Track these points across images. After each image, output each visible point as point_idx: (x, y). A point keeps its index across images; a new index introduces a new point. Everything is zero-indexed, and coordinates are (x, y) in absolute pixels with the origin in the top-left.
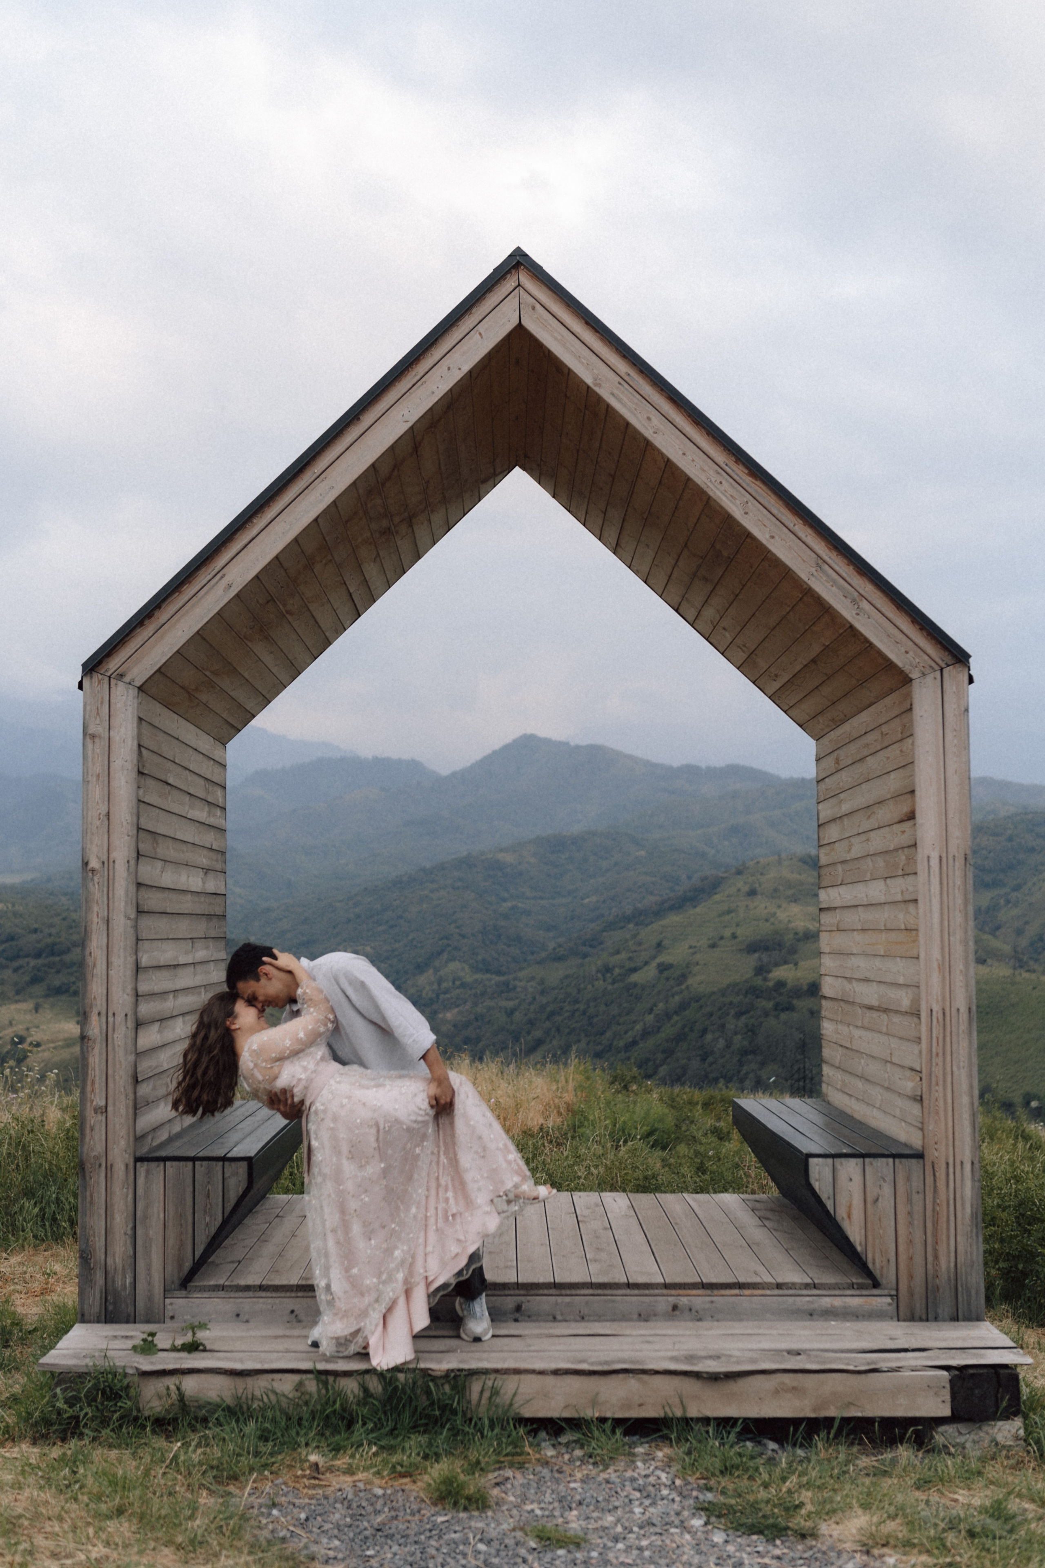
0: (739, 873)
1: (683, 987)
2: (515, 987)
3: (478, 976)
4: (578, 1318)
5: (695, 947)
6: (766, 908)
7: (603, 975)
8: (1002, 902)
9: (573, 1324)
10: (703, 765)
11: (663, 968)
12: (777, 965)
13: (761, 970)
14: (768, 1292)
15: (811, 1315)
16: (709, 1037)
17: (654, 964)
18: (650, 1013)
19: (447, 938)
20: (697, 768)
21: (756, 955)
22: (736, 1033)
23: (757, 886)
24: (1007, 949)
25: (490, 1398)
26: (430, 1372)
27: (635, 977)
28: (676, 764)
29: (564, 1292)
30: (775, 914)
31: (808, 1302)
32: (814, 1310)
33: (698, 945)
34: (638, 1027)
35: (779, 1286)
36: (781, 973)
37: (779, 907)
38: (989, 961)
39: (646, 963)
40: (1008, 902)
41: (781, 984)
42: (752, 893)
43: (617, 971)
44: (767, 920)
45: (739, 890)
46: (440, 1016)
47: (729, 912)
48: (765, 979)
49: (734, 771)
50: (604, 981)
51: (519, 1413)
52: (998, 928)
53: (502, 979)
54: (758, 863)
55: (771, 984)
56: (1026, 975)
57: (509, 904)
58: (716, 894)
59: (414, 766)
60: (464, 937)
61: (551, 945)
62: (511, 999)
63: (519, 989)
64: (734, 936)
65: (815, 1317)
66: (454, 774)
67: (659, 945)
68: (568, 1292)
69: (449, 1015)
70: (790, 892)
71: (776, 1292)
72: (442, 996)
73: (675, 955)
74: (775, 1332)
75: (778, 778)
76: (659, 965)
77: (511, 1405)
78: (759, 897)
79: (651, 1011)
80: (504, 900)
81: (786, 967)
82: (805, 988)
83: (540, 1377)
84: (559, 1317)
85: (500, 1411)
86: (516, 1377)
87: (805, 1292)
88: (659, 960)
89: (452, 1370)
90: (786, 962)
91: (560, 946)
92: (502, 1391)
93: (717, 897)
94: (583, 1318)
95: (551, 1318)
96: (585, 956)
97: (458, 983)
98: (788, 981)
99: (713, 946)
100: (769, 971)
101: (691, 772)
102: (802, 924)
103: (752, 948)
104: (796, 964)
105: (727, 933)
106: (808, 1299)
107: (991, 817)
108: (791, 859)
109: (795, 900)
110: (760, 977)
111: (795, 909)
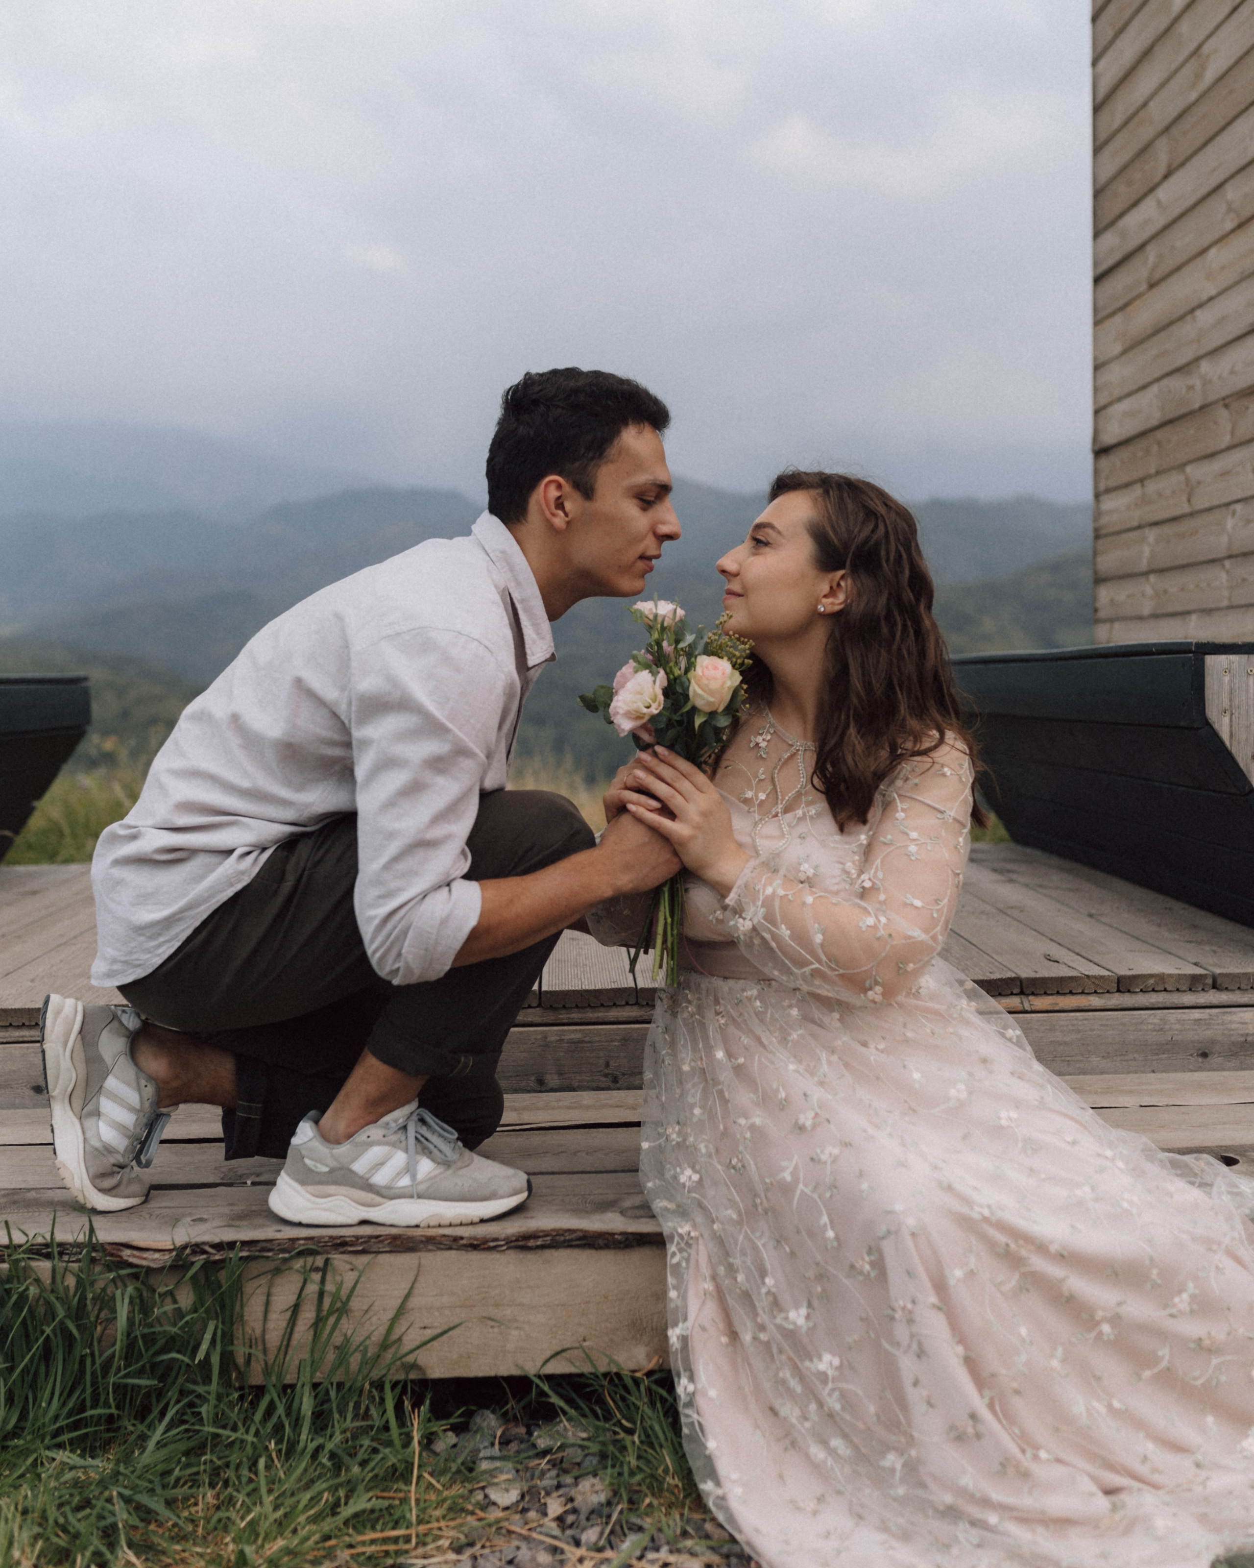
4: (605, 1081)
9: (587, 1097)
14: (1095, 1001)
15: (1205, 1055)
25: (318, 1323)
26: (126, 1254)
29: (564, 1016)
31: (1198, 1021)
32: (1213, 1042)
35: (1124, 985)
51: (414, 1366)
65: (1214, 1060)
68: (576, 1016)
71: (1116, 1000)
74: (1130, 1101)
77: (385, 1346)
83: (475, 1257)
84: (553, 1080)
85: (355, 1361)
86: (407, 1260)
87: (1188, 999)
89: (197, 1248)
92: (355, 1304)
94: (615, 1080)
95: (532, 1082)
106: (1196, 1014)
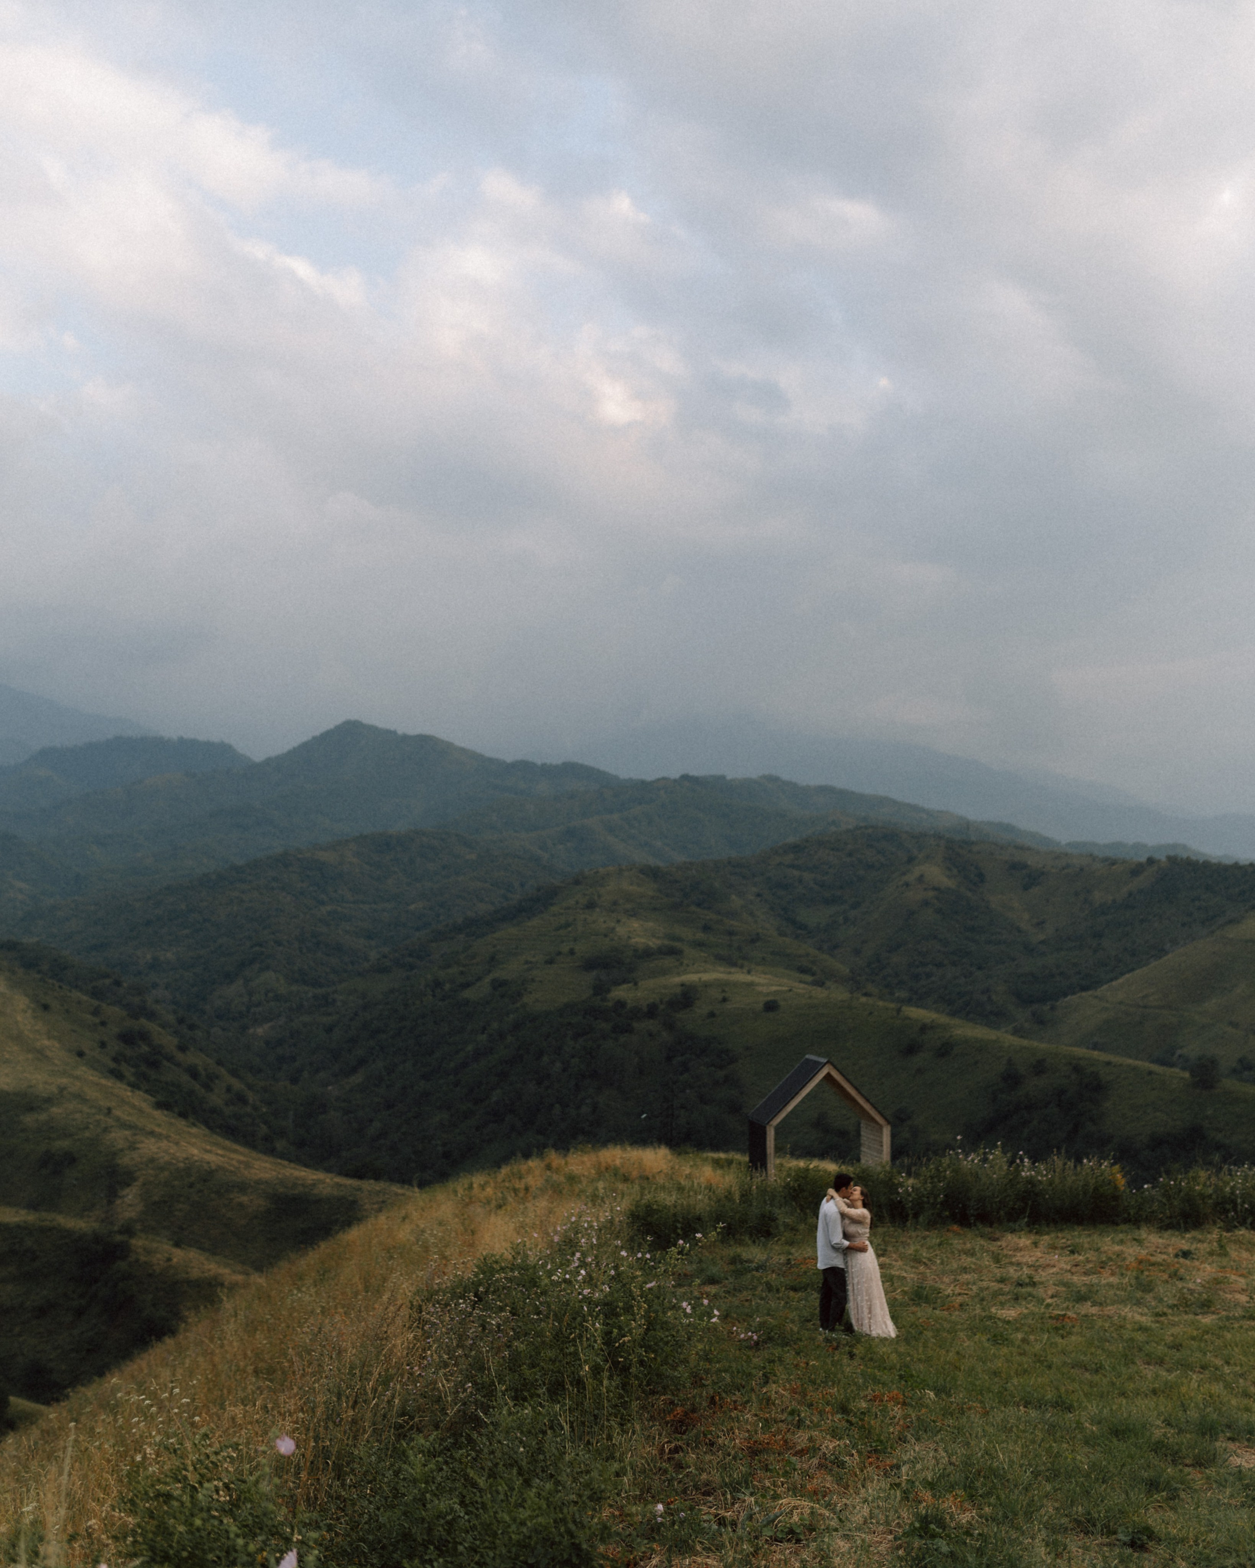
0: (577, 882)
1: (518, 1005)
2: (334, 1001)
3: (294, 988)
5: (531, 962)
6: (605, 922)
7: (433, 991)
8: (841, 919)
10: (539, 762)
11: (497, 984)
12: (617, 983)
13: (600, 989)
16: (545, 1059)
17: (487, 980)
18: (483, 1033)
19: (261, 945)
20: (534, 765)
21: (594, 973)
22: (573, 1057)
23: (596, 898)
24: (845, 970)
27: (467, 994)
28: (509, 759)
30: (613, 929)
33: (534, 960)
34: (470, 1048)
36: (620, 993)
37: (618, 921)
38: (828, 983)
39: (479, 979)
40: (846, 920)
41: (621, 1004)
42: (591, 906)
43: (447, 986)
44: (606, 936)
45: (577, 903)
46: (251, 1031)
47: (567, 925)
48: (604, 1000)
49: (571, 769)
50: (434, 996)
52: (836, 947)
53: (319, 991)
54: (597, 872)
55: (610, 1004)
56: (863, 999)
57: (329, 908)
58: (552, 905)
59: (224, 749)
60: (279, 943)
61: (373, 955)
62: (330, 1014)
63: (339, 1004)
64: (572, 952)
66: (268, 761)
67: (492, 958)
69: (260, 1031)
70: (629, 906)
72: (253, 1010)
73: (510, 970)
75: (616, 778)
76: (494, 981)
78: (598, 910)
79: (484, 1029)
80: (323, 903)
81: (625, 986)
82: (645, 1009)
88: (491, 976)
90: (625, 981)
91: (385, 957)
93: (554, 909)
96: (412, 967)
97: (271, 995)
98: (629, 1001)
99: (550, 962)
100: (609, 991)
101: (524, 767)
102: (643, 940)
103: (590, 965)
104: (636, 984)
105: (565, 948)
107: (833, 829)
108: (631, 870)
109: (633, 914)
110: (599, 998)
111: (635, 924)
